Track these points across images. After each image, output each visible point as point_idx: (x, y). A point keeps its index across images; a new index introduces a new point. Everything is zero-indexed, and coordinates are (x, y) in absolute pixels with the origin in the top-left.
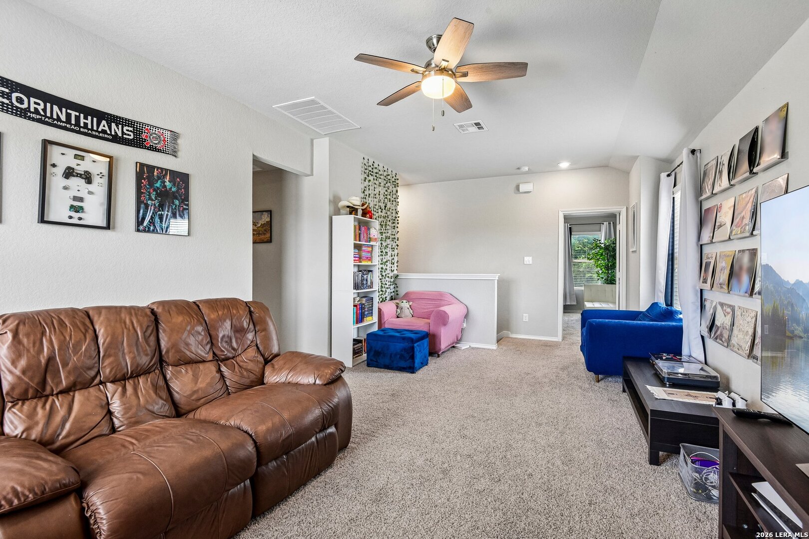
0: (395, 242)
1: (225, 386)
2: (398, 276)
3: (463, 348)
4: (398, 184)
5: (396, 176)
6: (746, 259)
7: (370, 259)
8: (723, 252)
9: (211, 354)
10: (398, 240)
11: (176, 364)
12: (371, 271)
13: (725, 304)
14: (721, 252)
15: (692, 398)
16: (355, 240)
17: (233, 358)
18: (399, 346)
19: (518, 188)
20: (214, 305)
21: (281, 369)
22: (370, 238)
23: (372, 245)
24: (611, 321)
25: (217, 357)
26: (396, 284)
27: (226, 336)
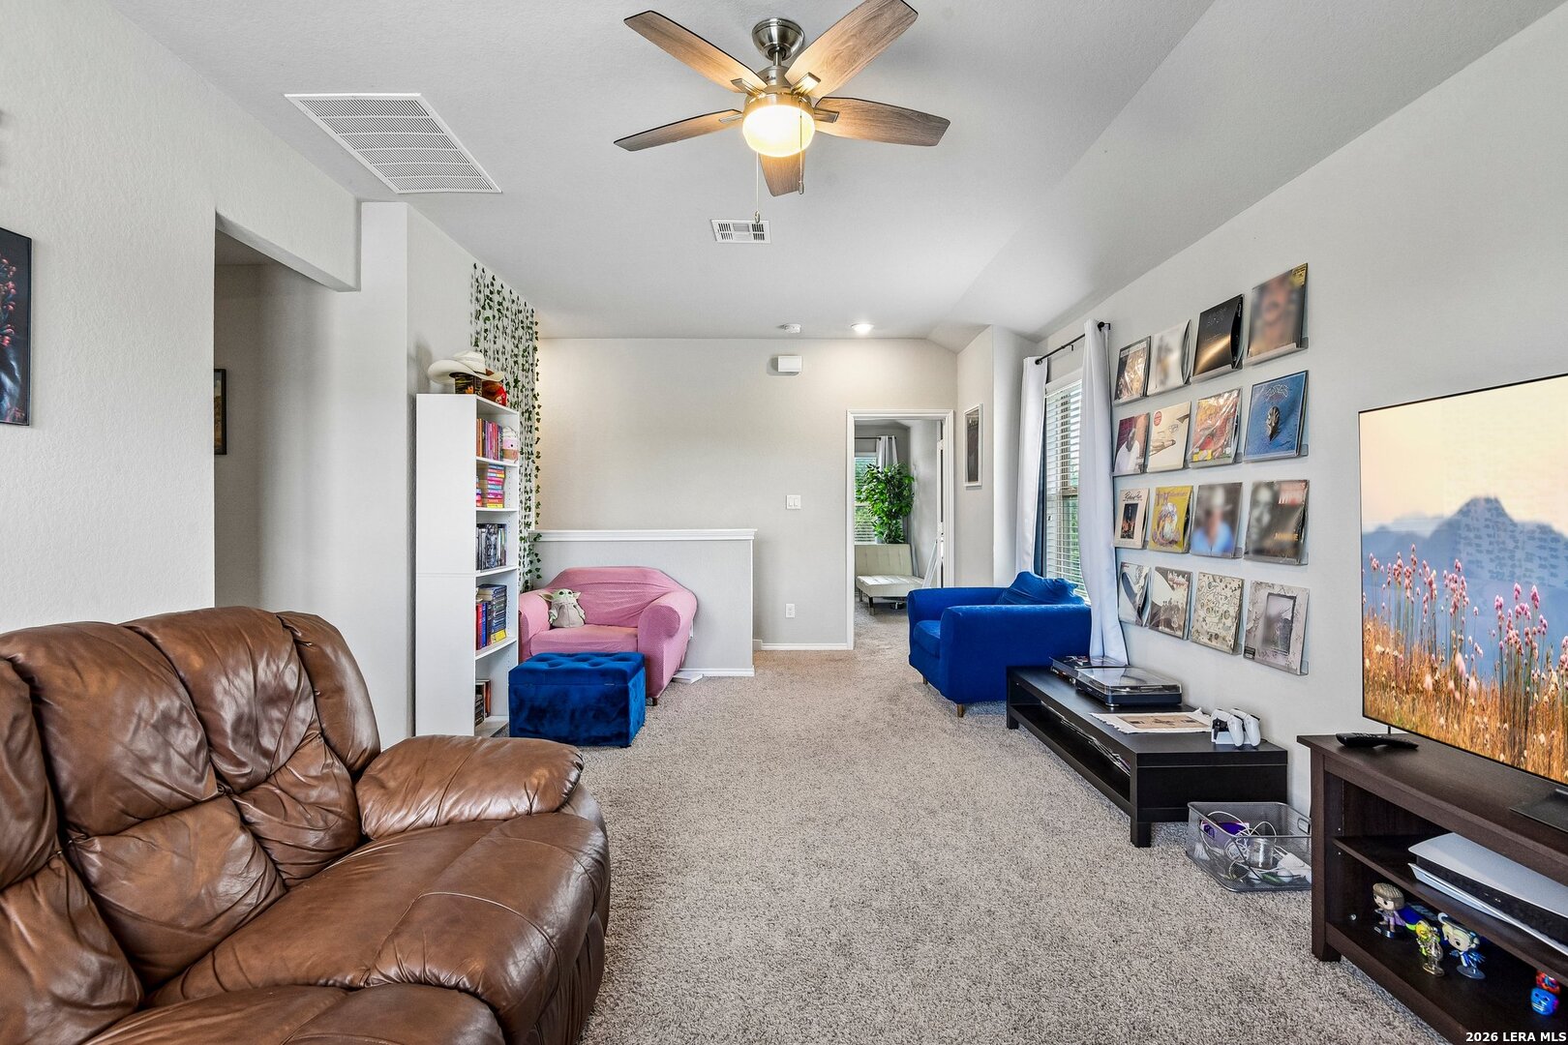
0: (533, 462)
1: (270, 865)
2: (539, 535)
3: (693, 680)
4: (536, 333)
5: (532, 316)
6: (1219, 500)
7: (500, 498)
8: (1163, 488)
9: (210, 779)
10: (538, 457)
11: (112, 830)
12: (502, 526)
13: (1172, 571)
14: (1158, 489)
15: (1164, 725)
16: (478, 455)
17: (267, 779)
18: (595, 689)
19: (774, 363)
20: (199, 633)
21: (416, 788)
22: (502, 450)
23: (505, 467)
24: (985, 609)
25: (228, 784)
26: (537, 555)
27: (246, 718)
